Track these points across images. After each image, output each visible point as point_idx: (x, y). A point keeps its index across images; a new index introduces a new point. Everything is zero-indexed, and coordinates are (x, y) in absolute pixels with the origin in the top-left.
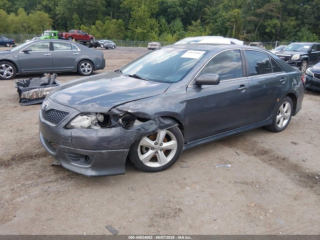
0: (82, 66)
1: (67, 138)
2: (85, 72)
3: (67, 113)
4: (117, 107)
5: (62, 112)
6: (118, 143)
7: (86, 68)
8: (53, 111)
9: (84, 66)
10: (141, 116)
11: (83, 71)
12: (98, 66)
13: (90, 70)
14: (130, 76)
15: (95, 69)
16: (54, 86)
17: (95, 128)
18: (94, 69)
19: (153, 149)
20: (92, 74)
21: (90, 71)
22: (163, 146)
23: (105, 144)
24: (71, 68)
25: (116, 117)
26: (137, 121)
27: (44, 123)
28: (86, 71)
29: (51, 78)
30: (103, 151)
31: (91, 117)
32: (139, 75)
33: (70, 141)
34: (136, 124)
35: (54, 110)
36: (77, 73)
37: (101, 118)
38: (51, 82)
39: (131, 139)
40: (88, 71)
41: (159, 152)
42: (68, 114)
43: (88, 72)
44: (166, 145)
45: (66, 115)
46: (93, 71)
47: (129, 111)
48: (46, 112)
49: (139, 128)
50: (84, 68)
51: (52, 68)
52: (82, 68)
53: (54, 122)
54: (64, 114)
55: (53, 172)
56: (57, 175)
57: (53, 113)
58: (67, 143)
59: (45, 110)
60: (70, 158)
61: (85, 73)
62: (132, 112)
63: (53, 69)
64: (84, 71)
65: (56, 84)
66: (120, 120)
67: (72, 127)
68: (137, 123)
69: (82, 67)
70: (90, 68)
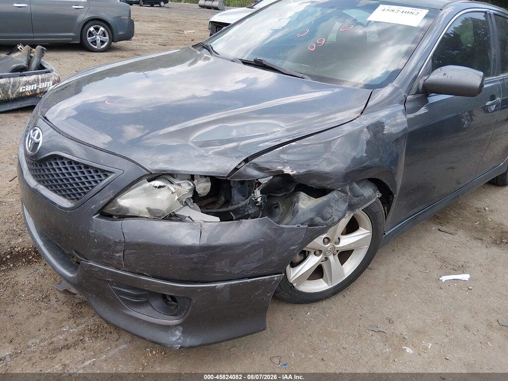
0: (90, 32)
1: (110, 246)
2: (95, 45)
3: (103, 171)
4: (255, 160)
5: (87, 167)
6: (259, 260)
7: (98, 37)
8: (59, 162)
9: (93, 33)
10: (314, 183)
11: (92, 43)
12: (121, 33)
13: (104, 40)
14: (245, 63)
15: (115, 39)
16: (41, 73)
17: (186, 212)
18: (113, 40)
19: (318, 253)
20: (109, 49)
21: (106, 44)
22: (340, 245)
23: (222, 265)
24: (70, 35)
25: (248, 185)
26: (303, 195)
27: (35, 192)
28: (98, 42)
29: (32, 55)
30: (219, 285)
31: (179, 185)
32: (268, 61)
33: (121, 254)
34: (303, 207)
35: (62, 158)
36: (81, 46)
37: (204, 187)
38: (34, 64)
39: (293, 247)
40: (102, 42)
41: (331, 258)
42: (106, 176)
43: (101, 45)
44: (346, 241)
45: (103, 177)
46: (111, 44)
47: (287, 170)
48: (38, 161)
49: (312, 215)
50: (93, 35)
51: (32, 35)
52: (89, 37)
53: (64, 193)
54: (93, 174)
55: (67, 309)
56: (78, 321)
57: (61, 166)
58: (111, 257)
59: (35, 156)
60: (120, 297)
61: (96, 47)
62: (295, 172)
63: (34, 37)
64: (94, 42)
65: (44, 68)
66: (258, 193)
67: (124, 215)
68: (304, 202)
69: (91, 34)
70: (105, 36)
